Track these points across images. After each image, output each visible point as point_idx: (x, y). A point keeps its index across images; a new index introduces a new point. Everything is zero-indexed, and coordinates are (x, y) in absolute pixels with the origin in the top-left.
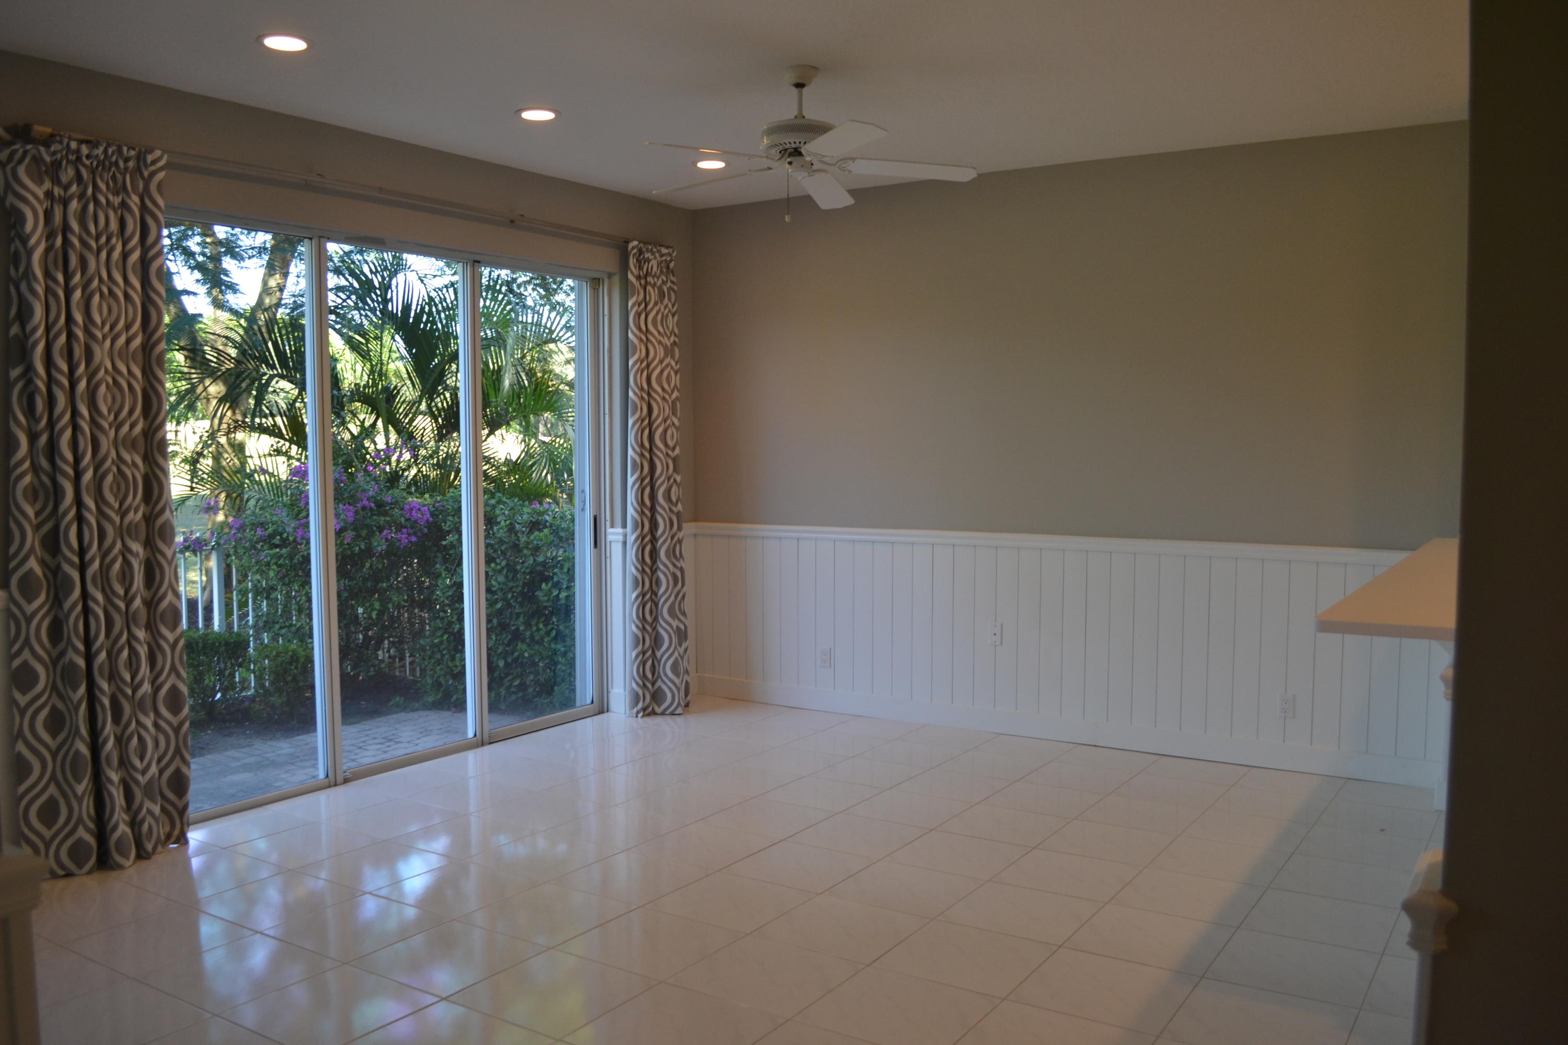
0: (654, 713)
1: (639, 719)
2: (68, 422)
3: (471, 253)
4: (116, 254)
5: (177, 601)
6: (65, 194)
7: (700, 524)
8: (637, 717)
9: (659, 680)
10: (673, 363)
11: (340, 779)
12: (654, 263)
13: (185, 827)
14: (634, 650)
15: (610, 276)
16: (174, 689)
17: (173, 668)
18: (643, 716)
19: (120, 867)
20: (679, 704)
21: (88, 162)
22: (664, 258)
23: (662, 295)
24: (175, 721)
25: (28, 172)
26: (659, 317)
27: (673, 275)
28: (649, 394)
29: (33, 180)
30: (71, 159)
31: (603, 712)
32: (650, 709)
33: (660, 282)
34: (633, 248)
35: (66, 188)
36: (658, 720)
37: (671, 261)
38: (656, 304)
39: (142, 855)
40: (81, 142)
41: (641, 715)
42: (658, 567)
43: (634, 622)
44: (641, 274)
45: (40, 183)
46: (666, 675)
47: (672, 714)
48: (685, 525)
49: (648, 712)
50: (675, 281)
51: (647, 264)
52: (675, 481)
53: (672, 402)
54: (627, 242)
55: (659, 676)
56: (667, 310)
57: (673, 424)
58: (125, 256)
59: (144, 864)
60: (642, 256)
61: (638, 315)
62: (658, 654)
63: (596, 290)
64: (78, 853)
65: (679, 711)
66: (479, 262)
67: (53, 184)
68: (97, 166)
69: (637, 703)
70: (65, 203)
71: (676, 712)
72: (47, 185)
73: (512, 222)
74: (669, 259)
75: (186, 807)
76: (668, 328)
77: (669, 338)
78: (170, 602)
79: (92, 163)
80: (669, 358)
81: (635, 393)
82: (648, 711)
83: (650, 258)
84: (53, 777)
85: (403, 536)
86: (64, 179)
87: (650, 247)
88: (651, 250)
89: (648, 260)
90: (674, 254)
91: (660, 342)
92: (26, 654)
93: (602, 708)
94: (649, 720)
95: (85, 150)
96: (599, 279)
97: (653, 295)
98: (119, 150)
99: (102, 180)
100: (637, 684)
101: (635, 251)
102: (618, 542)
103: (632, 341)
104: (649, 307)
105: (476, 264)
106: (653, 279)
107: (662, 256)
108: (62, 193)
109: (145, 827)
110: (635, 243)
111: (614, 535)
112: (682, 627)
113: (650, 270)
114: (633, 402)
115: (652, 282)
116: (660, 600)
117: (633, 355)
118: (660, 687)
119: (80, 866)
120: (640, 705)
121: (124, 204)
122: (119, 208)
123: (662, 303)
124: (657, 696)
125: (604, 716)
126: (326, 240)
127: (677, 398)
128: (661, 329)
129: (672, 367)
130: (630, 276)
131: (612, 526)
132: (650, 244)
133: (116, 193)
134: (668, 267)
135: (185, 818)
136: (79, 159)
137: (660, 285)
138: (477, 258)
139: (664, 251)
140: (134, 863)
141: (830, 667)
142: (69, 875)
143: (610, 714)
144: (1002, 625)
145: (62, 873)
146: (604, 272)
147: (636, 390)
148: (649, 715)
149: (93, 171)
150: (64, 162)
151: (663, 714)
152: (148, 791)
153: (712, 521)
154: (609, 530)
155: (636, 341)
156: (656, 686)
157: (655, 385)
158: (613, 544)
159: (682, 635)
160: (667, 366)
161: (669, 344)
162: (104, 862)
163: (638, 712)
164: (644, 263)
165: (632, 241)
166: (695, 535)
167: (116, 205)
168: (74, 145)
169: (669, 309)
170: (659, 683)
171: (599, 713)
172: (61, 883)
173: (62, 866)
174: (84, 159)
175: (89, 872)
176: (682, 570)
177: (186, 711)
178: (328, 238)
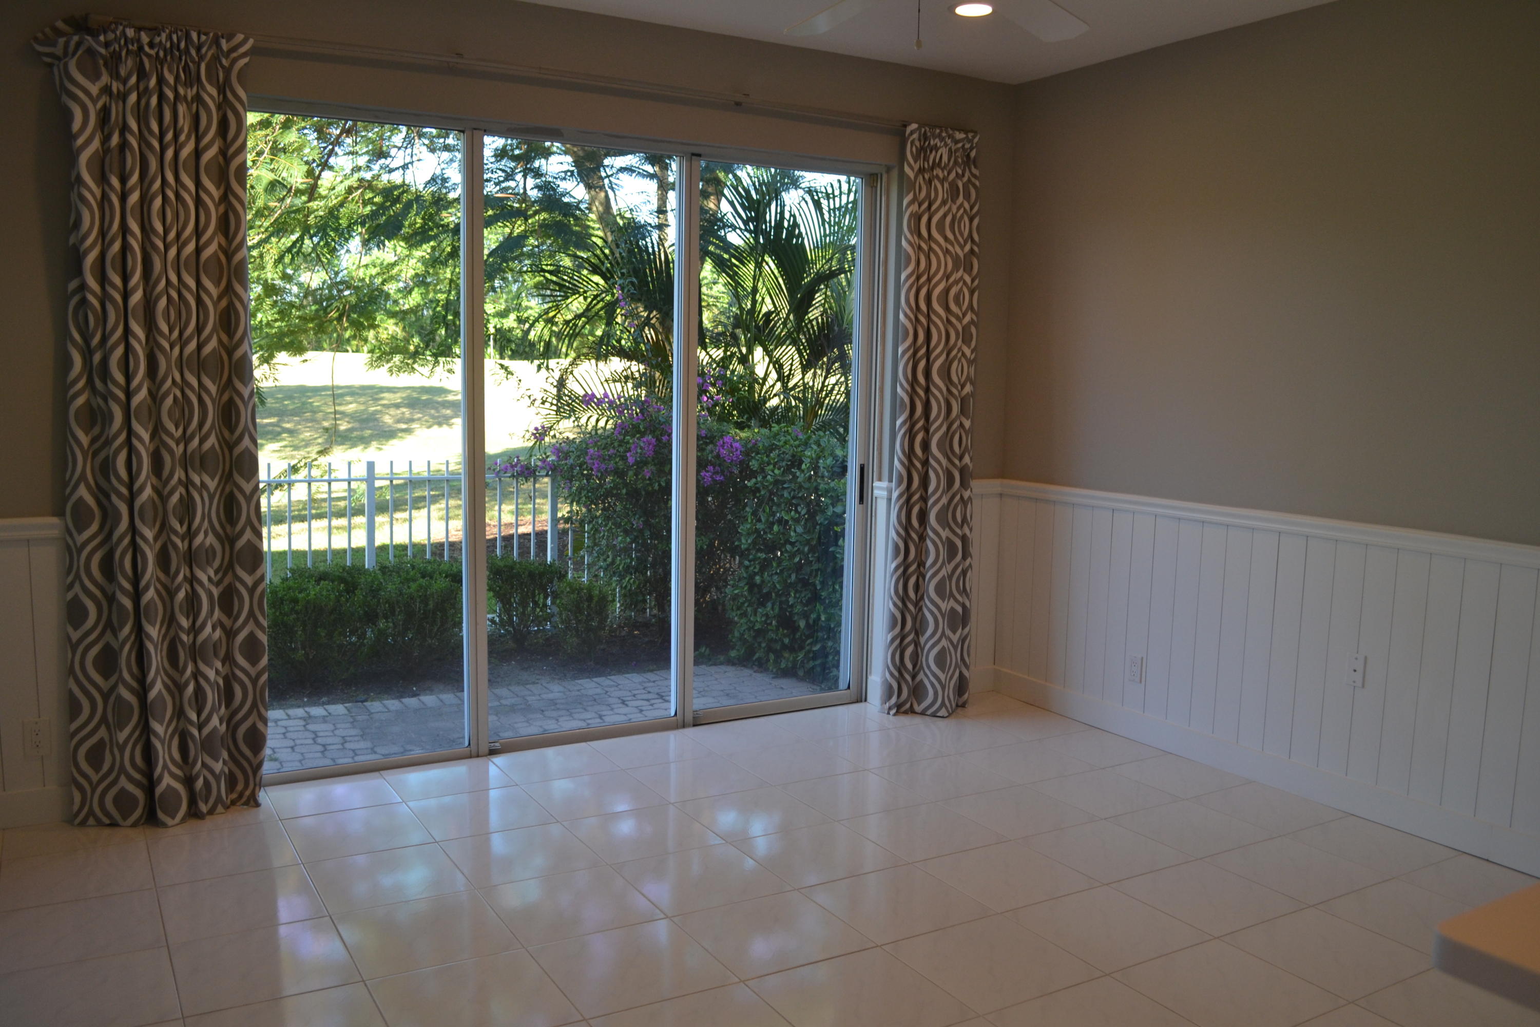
0: (912, 711)
1: (891, 717)
2: (119, 338)
3: (683, 144)
4: (185, 152)
5: (258, 540)
6: (124, 89)
7: (1006, 481)
8: (889, 713)
9: (922, 671)
10: (968, 279)
11: (484, 748)
12: (944, 151)
13: (257, 788)
14: (889, 633)
15: (889, 170)
16: (252, 636)
17: (251, 614)
18: (895, 715)
19: (164, 825)
20: (943, 704)
21: (153, 52)
22: (960, 145)
23: (954, 192)
24: (253, 672)
25: (80, 67)
26: (949, 219)
27: (976, 167)
28: (928, 317)
29: (84, 75)
30: (132, 50)
31: (861, 701)
32: (908, 705)
33: (953, 175)
34: (912, 133)
35: (125, 82)
36: (917, 720)
37: (971, 149)
38: (944, 203)
39: (194, 813)
40: (139, 29)
41: (894, 711)
42: (927, 534)
43: (892, 599)
44: (926, 166)
45: (94, 76)
46: (929, 667)
47: (934, 715)
48: (974, 483)
49: (900, 709)
50: (978, 174)
51: (934, 152)
52: (961, 425)
53: (963, 328)
54: (905, 126)
55: (922, 667)
56: (962, 211)
57: (964, 354)
58: (198, 153)
59: (194, 823)
60: (927, 143)
61: (917, 217)
62: (922, 640)
63: (874, 189)
64: (124, 802)
65: (943, 712)
66: (699, 155)
67: (112, 78)
68: (165, 56)
69: (890, 697)
70: (123, 97)
71: (938, 715)
72: (105, 79)
73: (738, 104)
74: (968, 146)
75: (260, 765)
76: (962, 235)
77: (962, 248)
78: (249, 540)
79: (157, 53)
80: (961, 271)
81: (906, 315)
82: (903, 709)
83: (938, 145)
84: (104, 720)
85: (707, 474)
86: (123, 72)
87: (938, 131)
88: (939, 136)
89: (936, 148)
90: (976, 140)
91: (947, 252)
92: (77, 588)
93: (861, 698)
94: (904, 720)
95: (145, 39)
96: (877, 174)
97: (941, 191)
98: (188, 36)
99: (170, 71)
100: (892, 674)
101: (915, 136)
102: (882, 498)
103: (905, 250)
104: (934, 207)
105: (694, 157)
106: (943, 172)
107: (957, 142)
108: (121, 88)
109: (200, 783)
110: (914, 126)
111: (881, 489)
112: (959, 609)
113: (937, 161)
114: (904, 325)
115: (941, 176)
116: (927, 572)
117: (906, 267)
118: (921, 681)
119: (125, 816)
120: (894, 700)
121: (198, 98)
122: (192, 102)
123: (954, 201)
124: (918, 692)
125: (862, 705)
126: (482, 132)
127: (972, 322)
128: (950, 235)
129: (965, 283)
130: (907, 169)
131: (880, 479)
132: (936, 127)
133: (188, 84)
134: (968, 156)
135: (258, 779)
136: (141, 48)
137: (953, 180)
138: (696, 150)
139: (959, 136)
140: (183, 820)
141: (1141, 682)
142: (114, 825)
143: (867, 704)
144: (1366, 658)
145: (107, 821)
146: (881, 165)
147: (908, 311)
148: (906, 713)
149: (159, 61)
150: (124, 53)
151: (923, 713)
152: (208, 745)
153: (1022, 479)
154: (876, 484)
155: (909, 250)
156: (918, 679)
157: (936, 305)
158: (879, 500)
159: (960, 619)
160: (956, 282)
161: (961, 254)
162: (151, 818)
163: (890, 709)
164: (931, 152)
165: (910, 124)
166: (1001, 495)
167: (189, 98)
168: (130, 33)
169: (965, 209)
170: (921, 676)
171: (857, 702)
172: (107, 831)
173: (107, 814)
174: (147, 49)
175: (134, 825)
176: (964, 539)
177: (264, 661)
178: (485, 131)
